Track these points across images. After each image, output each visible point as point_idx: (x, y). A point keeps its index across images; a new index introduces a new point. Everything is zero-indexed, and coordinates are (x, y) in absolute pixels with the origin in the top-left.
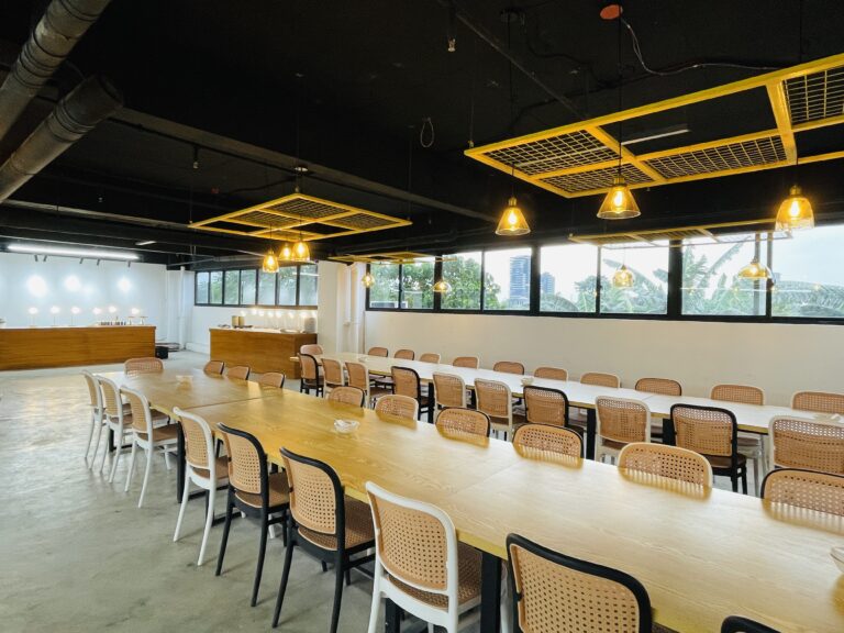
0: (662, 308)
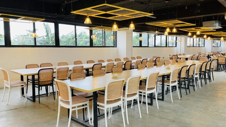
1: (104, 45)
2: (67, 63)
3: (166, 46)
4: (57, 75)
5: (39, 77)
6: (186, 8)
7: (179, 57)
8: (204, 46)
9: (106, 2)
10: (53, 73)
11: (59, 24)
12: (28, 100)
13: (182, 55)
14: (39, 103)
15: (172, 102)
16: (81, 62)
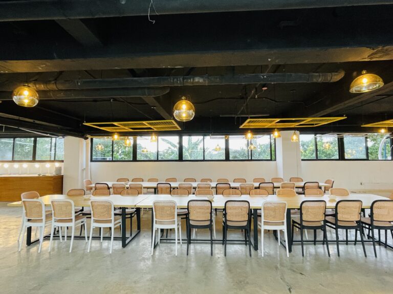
0: (224, 158)
1: (250, 158)
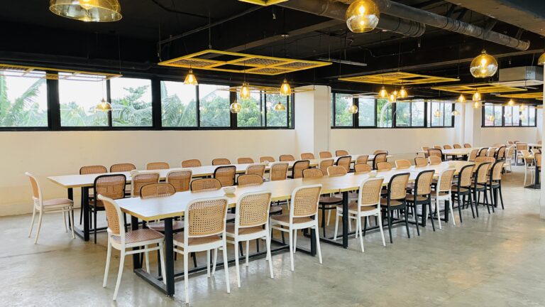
1: (264, 125)
2: (167, 164)
3: (425, 126)
4: (133, 189)
5: (96, 193)
6: (419, 46)
7: (444, 152)
8: (536, 126)
9: (210, 46)
10: (126, 184)
11: (162, 82)
12: (77, 237)
13: (452, 147)
14: (96, 242)
15: (363, 251)
16: (199, 161)
